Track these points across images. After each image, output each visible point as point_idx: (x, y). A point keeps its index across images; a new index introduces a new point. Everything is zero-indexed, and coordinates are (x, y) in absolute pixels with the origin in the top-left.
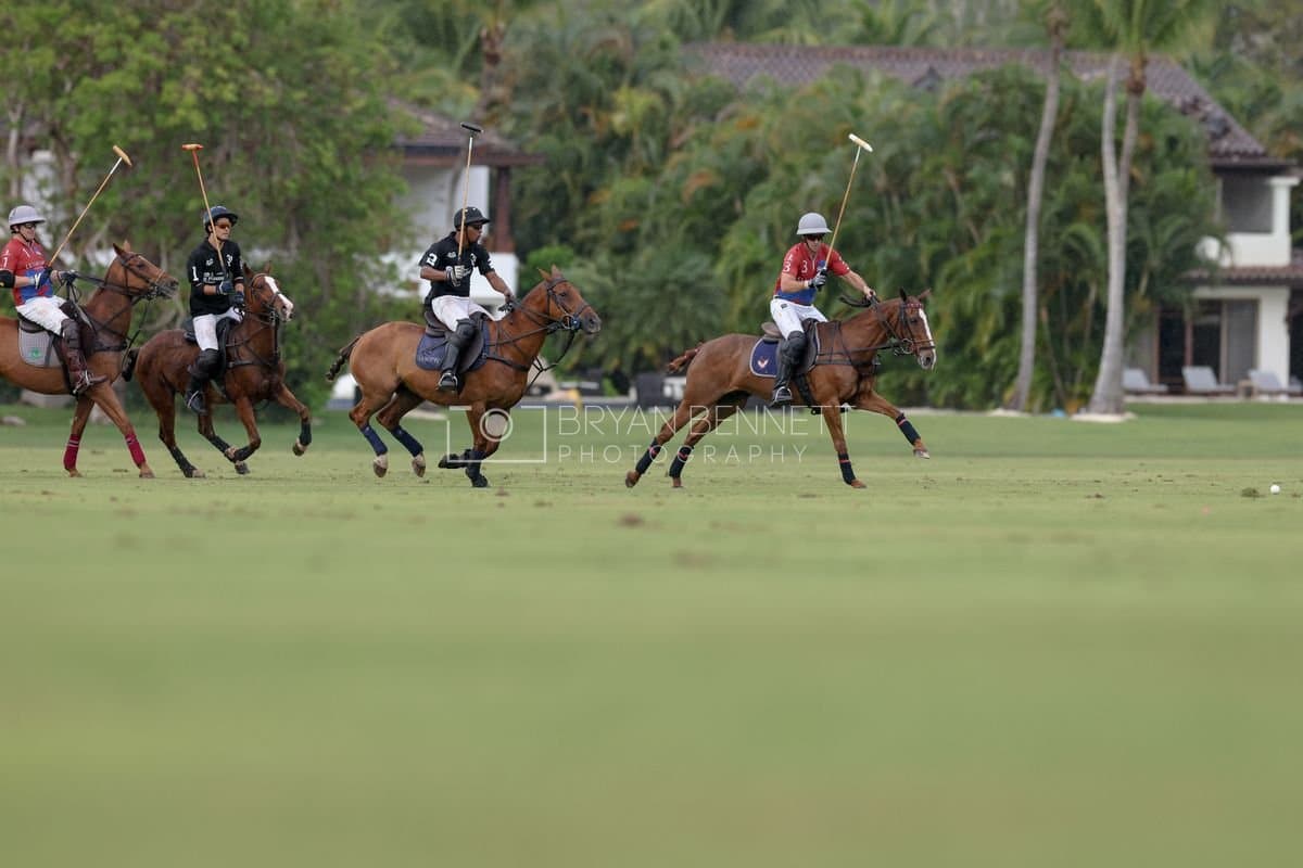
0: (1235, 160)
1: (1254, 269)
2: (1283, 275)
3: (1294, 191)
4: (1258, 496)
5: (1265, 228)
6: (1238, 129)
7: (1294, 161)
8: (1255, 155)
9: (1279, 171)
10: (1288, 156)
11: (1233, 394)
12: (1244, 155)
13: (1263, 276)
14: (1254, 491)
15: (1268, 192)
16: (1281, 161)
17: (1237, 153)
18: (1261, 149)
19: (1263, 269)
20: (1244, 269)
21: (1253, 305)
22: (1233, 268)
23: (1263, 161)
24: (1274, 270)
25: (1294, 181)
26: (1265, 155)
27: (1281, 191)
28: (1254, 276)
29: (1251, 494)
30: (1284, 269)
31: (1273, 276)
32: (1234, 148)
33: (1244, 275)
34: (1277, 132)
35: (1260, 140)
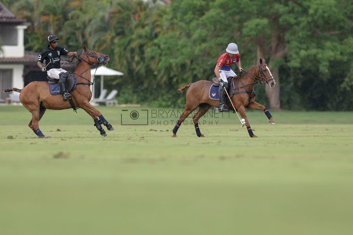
0: (4, 20)
1: (11, 58)
2: (22, 60)
3: (26, 31)
4: (13, 139)
5: (15, 44)
6: (5, 9)
7: (25, 20)
8: (11, 18)
9: (20, 23)
10: (23, 18)
11: (4, 102)
12: (7, 18)
13: (14, 61)
14: (12, 137)
15: (16, 31)
16: (20, 20)
17: (5, 17)
18: (13, 16)
19: (14, 58)
20: (8, 58)
21: (11, 71)
22: (4, 58)
23: (14, 20)
24: (18, 58)
25: (25, 27)
26: (15, 18)
27: (21, 30)
28: (11, 61)
29: (11, 138)
30: (22, 58)
31: (18, 61)
32: (4, 15)
33: (8, 61)
34: (19, 10)
35: (13, 13)
